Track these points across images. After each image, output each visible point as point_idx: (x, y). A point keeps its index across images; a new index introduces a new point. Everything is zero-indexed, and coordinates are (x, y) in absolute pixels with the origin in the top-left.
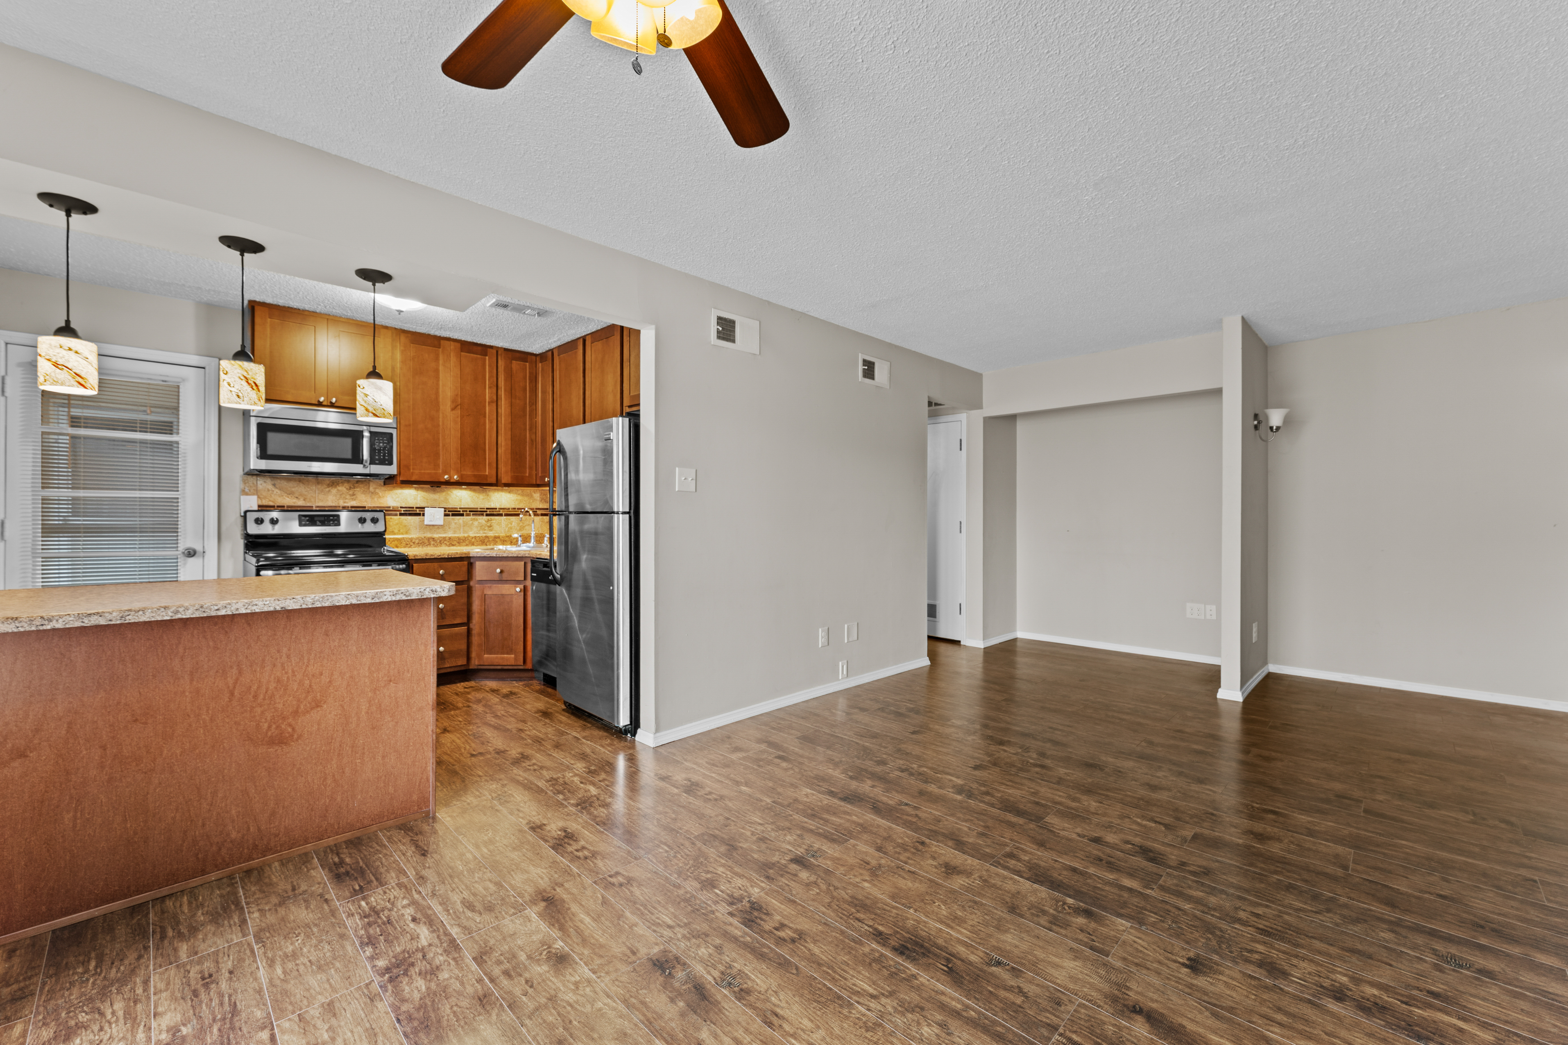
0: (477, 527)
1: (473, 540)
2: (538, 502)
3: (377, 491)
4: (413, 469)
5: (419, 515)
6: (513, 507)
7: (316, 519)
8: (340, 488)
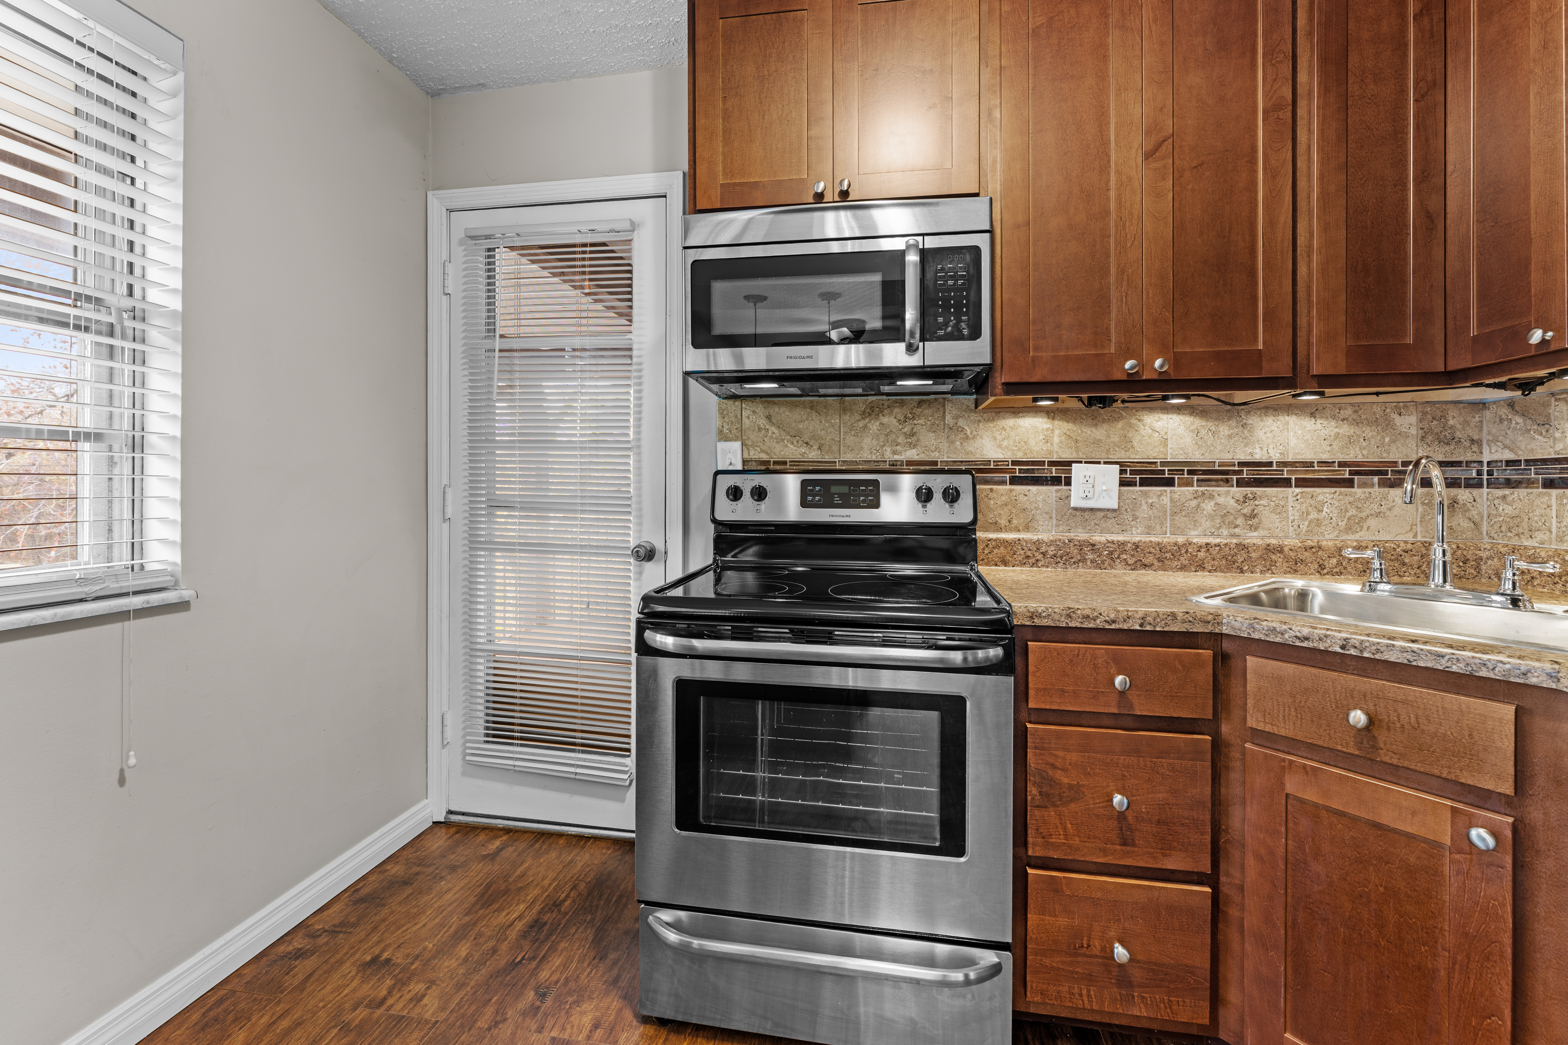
0: (1211, 517)
1: (1202, 554)
2: (1412, 443)
3: (961, 422)
4: (1036, 349)
5: (1056, 481)
6: (1325, 457)
7: (834, 489)
8: (885, 420)
